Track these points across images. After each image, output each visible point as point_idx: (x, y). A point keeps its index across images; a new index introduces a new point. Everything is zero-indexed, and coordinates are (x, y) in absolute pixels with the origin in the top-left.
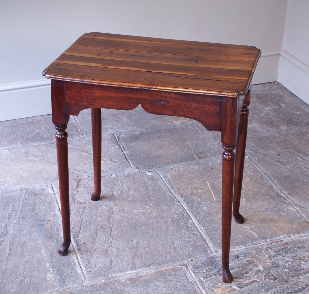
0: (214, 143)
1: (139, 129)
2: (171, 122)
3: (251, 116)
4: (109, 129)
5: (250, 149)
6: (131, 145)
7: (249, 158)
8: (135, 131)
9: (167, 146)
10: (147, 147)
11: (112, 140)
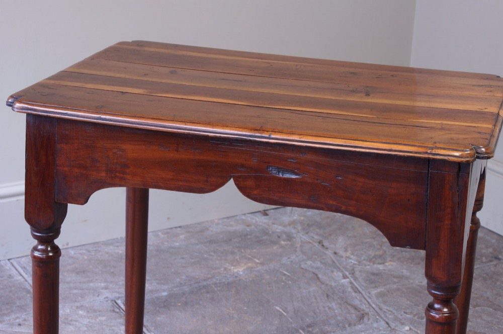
0: (330, 305)
1: (165, 287)
2: (225, 269)
3: (378, 249)
4: (102, 291)
5: (405, 312)
6: (158, 319)
7: (410, 329)
8: (157, 291)
9: (235, 316)
10: (194, 320)
11: (114, 311)
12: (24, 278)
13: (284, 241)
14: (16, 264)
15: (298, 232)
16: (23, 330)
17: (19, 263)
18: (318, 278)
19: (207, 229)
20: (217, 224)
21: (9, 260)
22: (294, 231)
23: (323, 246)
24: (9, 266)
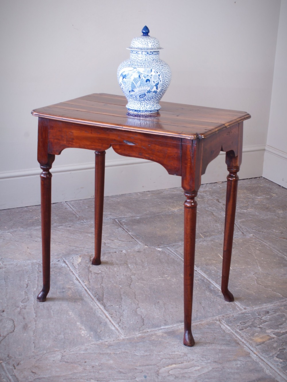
0: (217, 225)
1: (139, 215)
2: (169, 209)
3: (246, 203)
4: (109, 215)
5: (252, 229)
6: (134, 227)
7: (253, 235)
8: (134, 217)
9: (171, 227)
10: (151, 228)
11: (113, 223)
12: (72, 209)
13: (199, 199)
14: (69, 204)
15: (207, 195)
16: (71, 229)
17: (70, 204)
18: (213, 214)
19: (162, 193)
20: (167, 191)
21: (65, 202)
22: (205, 195)
23: (219, 201)
24: (65, 204)
